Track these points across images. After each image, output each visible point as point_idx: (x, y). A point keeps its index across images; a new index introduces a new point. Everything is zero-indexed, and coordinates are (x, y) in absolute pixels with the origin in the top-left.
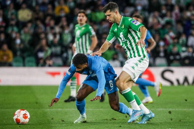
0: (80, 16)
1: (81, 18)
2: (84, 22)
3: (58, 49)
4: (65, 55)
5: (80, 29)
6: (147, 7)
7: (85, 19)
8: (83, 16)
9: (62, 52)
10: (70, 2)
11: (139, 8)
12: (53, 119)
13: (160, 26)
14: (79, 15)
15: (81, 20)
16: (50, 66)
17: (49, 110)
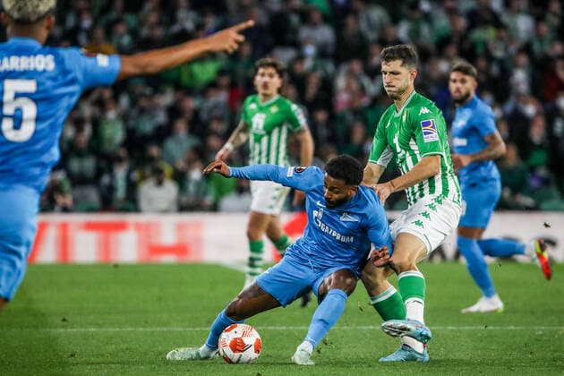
0: (263, 75)
1: (267, 79)
2: (273, 90)
3: (88, 165)
4: (106, 180)
5: (261, 109)
6: (330, 50)
7: (276, 82)
8: (271, 76)
9: (99, 172)
10: (121, 36)
11: (310, 50)
12: (73, 355)
13: (365, 101)
14: (261, 70)
15: (265, 86)
16: (65, 210)
17: (62, 330)
